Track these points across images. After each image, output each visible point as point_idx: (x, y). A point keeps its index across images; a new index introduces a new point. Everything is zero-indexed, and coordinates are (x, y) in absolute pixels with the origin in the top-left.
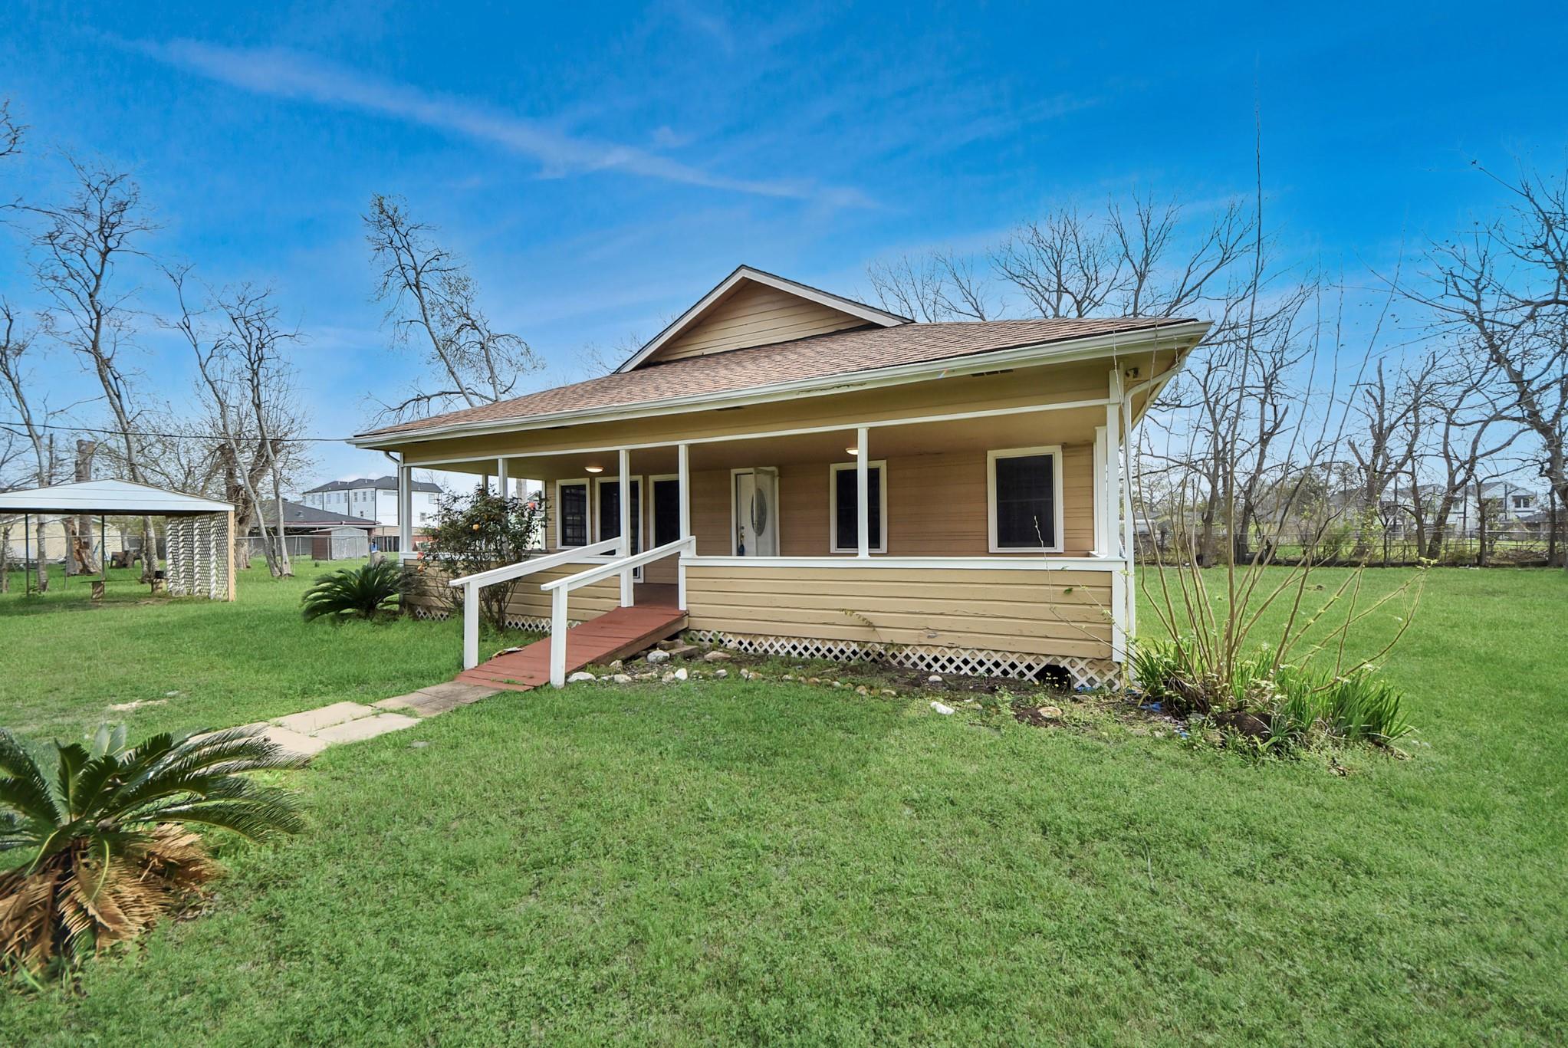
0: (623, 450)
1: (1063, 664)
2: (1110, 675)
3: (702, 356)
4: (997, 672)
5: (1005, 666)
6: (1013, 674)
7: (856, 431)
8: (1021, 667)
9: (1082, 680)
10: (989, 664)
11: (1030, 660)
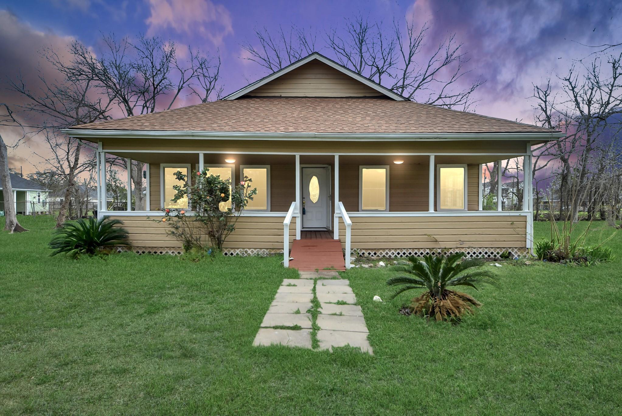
0: (298, 155)
1: (510, 250)
2: (525, 253)
3: (281, 97)
4: (486, 256)
5: (489, 253)
6: (492, 256)
7: (429, 156)
8: (495, 253)
9: (516, 256)
10: (483, 253)
11: (498, 250)
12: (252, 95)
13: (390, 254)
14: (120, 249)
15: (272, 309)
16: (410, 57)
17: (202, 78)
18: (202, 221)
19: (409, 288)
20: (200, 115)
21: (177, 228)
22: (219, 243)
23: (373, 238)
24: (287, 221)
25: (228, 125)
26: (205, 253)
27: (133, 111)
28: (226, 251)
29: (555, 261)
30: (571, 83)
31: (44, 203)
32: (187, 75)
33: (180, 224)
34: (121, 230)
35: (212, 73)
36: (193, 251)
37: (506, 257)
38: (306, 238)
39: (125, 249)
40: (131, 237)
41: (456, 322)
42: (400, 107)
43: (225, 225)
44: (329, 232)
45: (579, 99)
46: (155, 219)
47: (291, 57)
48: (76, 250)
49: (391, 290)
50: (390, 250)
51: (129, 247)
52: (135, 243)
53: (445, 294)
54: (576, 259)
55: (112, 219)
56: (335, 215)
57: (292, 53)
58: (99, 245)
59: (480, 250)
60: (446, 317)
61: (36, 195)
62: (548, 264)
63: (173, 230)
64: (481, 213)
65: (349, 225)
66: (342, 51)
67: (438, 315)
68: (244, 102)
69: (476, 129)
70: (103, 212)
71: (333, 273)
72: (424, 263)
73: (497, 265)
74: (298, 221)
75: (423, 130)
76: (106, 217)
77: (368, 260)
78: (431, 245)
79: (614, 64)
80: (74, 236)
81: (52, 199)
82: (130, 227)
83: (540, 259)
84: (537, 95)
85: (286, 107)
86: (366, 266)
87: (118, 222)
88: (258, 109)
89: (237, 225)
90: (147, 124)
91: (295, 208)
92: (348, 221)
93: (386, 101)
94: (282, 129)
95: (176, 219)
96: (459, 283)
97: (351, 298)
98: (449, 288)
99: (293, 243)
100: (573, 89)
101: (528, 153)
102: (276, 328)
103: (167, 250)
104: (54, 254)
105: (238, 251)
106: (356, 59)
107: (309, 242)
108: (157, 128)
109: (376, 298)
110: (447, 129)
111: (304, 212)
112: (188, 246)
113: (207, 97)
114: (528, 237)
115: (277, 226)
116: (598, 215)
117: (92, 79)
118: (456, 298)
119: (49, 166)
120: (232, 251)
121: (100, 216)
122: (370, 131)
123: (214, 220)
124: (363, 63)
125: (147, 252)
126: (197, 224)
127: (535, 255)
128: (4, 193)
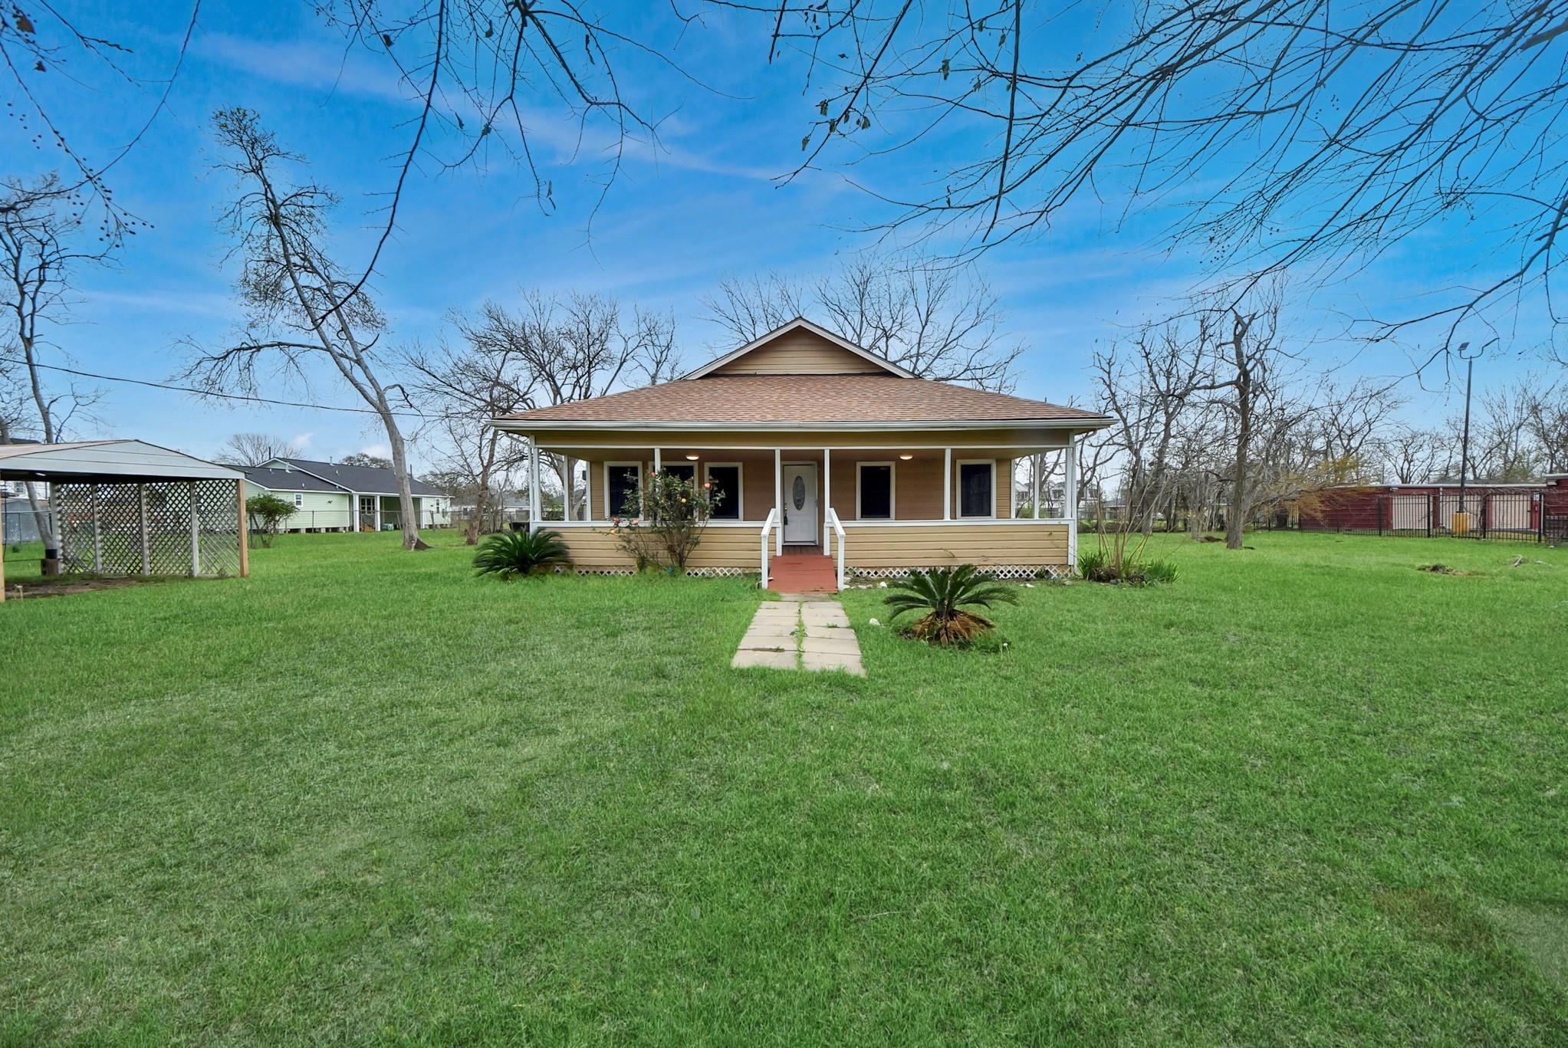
0: (778, 449)
1: (1047, 568)
2: (1066, 572)
3: (755, 375)
4: (1017, 575)
5: (1021, 572)
6: (1024, 575)
7: (944, 450)
8: (1028, 572)
9: (1055, 575)
10: (1013, 572)
11: (1032, 568)
12: (720, 373)
13: (894, 573)
14: (558, 568)
15: (750, 632)
16: (928, 316)
17: (650, 348)
18: (660, 532)
19: (911, 607)
20: (655, 401)
21: (629, 542)
22: (681, 561)
23: (873, 554)
24: (766, 532)
25: (691, 413)
26: (663, 572)
27: (562, 391)
28: (689, 571)
29: (1104, 581)
30: (1144, 348)
31: (444, 513)
32: (632, 344)
33: (633, 537)
34: (560, 545)
35: (663, 341)
36: (649, 570)
37: (1042, 575)
38: (788, 554)
39: (565, 568)
40: (572, 553)
41: (964, 646)
42: (909, 386)
43: (688, 537)
44: (819, 547)
45: (1155, 369)
46: (602, 530)
47: (769, 316)
48: (507, 569)
49: (888, 610)
50: (894, 568)
51: (570, 566)
52: (577, 561)
53: (952, 614)
54: (1129, 578)
55: (547, 531)
56: (825, 525)
57: (770, 310)
58: (533, 562)
59: (1010, 568)
60: (953, 639)
61: (433, 502)
62: (1096, 585)
63: (625, 544)
64: (1014, 521)
65: (842, 537)
66: (836, 308)
67: (944, 638)
68: (709, 381)
69: (1003, 415)
70: (536, 523)
71: (823, 595)
72: (927, 577)
73: (1028, 585)
74: (779, 533)
75: (936, 417)
76: (540, 529)
77: (867, 580)
78: (947, 563)
79: (1202, 321)
80: (504, 551)
81: (456, 508)
82: (568, 539)
83: (1085, 577)
84: (1098, 364)
85: (764, 388)
86: (864, 587)
87: (556, 534)
88: (726, 392)
89: (702, 538)
90: (590, 412)
91: (775, 517)
92: (840, 531)
93: (891, 380)
94: (757, 416)
95: (628, 530)
96: (970, 600)
97: (843, 620)
98: (957, 608)
99: (773, 560)
100: (1147, 355)
101: (1071, 444)
102: (755, 650)
103: (616, 569)
104: (480, 574)
105: (704, 570)
106: (856, 318)
107: (791, 559)
108: (602, 417)
109: (873, 621)
110: (966, 415)
111: (785, 522)
112: (643, 564)
113: (657, 371)
114: (1071, 550)
115: (754, 538)
116: (1180, 525)
117: (510, 350)
118: (966, 619)
119: (454, 465)
120: (696, 571)
121: (533, 529)
122: (869, 419)
123: (675, 531)
124: (865, 324)
125: (591, 572)
126: (653, 536)
127: (1080, 573)
128: (402, 500)
